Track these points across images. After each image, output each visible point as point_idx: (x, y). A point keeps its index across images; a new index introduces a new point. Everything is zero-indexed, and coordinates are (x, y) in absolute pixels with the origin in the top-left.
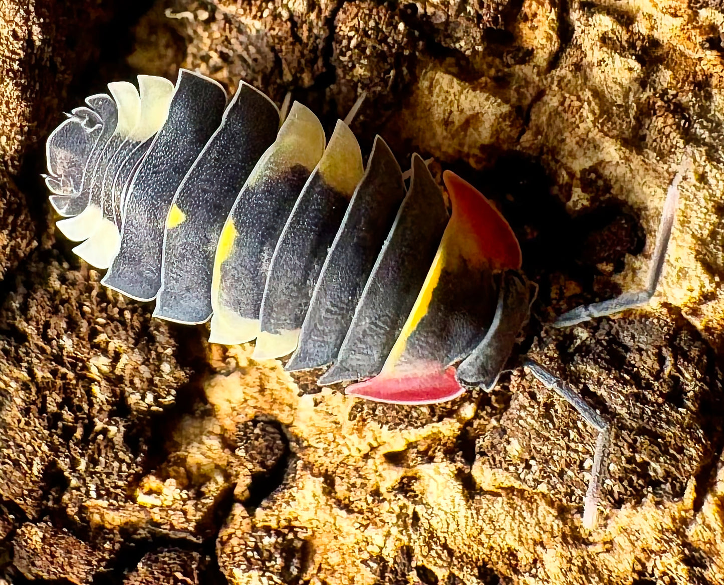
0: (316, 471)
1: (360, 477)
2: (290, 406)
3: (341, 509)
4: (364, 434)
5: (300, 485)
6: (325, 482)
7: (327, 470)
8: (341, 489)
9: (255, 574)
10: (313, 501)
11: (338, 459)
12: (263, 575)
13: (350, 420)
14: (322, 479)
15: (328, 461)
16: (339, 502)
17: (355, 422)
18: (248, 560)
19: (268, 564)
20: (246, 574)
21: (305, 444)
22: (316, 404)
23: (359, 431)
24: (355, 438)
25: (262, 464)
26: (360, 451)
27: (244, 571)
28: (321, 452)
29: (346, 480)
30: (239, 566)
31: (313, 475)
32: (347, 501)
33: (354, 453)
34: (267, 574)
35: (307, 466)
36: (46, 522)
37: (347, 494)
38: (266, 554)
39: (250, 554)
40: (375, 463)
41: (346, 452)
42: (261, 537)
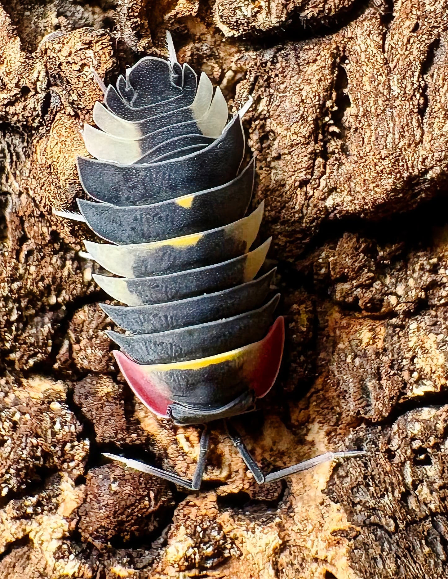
0: (283, 534)
1: (301, 565)
2: (305, 486)
3: (274, 569)
4: (331, 549)
5: (266, 531)
6: (281, 545)
7: (288, 541)
8: (284, 558)
9: (190, 542)
10: (263, 546)
11: (300, 542)
12: (193, 548)
13: (332, 534)
14: (281, 542)
15: (294, 537)
16: (275, 564)
17: (333, 538)
18: (195, 531)
19: (202, 545)
20: (185, 536)
21: (292, 514)
22: (322, 504)
23: (330, 545)
24: (323, 545)
25: (255, 493)
26: (317, 553)
27: (187, 534)
28: (295, 528)
29: (292, 557)
30: (187, 528)
31: (279, 535)
32: (280, 568)
33: (313, 551)
34: (196, 549)
35: (280, 526)
36: (119, 387)
37: (285, 564)
38: (206, 539)
39: (199, 529)
40: (316, 569)
41: (309, 545)
42: (213, 528)
